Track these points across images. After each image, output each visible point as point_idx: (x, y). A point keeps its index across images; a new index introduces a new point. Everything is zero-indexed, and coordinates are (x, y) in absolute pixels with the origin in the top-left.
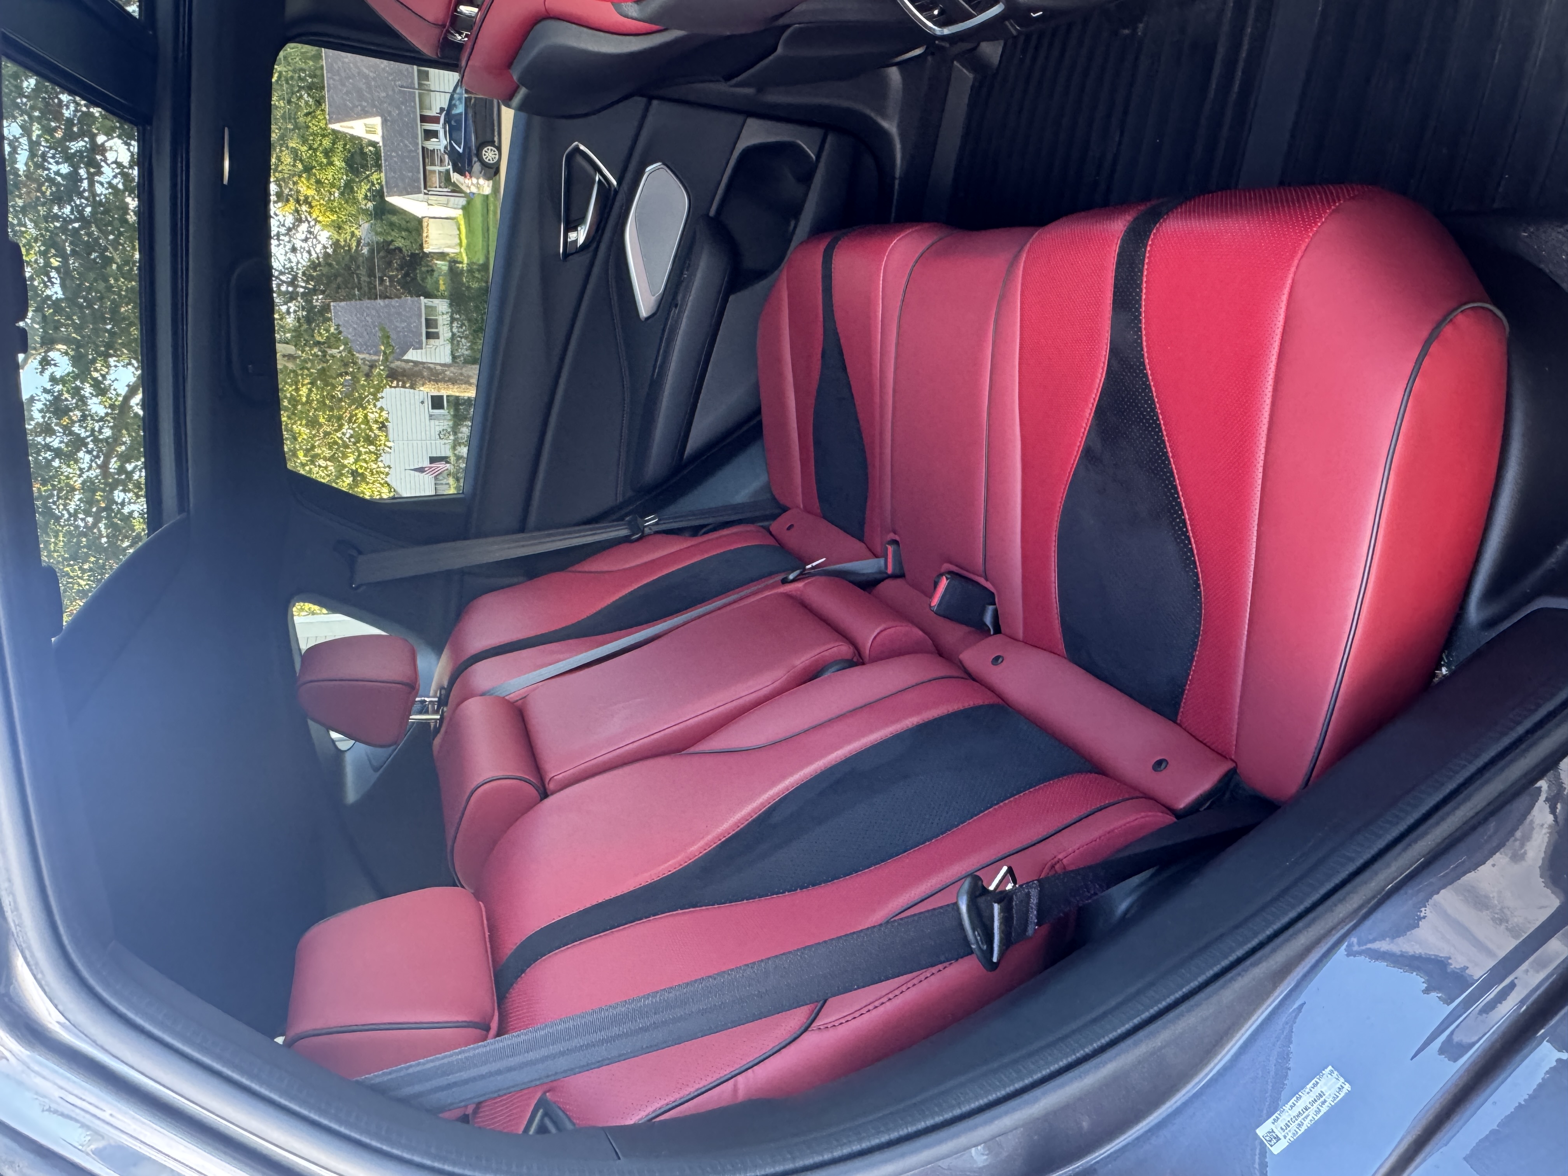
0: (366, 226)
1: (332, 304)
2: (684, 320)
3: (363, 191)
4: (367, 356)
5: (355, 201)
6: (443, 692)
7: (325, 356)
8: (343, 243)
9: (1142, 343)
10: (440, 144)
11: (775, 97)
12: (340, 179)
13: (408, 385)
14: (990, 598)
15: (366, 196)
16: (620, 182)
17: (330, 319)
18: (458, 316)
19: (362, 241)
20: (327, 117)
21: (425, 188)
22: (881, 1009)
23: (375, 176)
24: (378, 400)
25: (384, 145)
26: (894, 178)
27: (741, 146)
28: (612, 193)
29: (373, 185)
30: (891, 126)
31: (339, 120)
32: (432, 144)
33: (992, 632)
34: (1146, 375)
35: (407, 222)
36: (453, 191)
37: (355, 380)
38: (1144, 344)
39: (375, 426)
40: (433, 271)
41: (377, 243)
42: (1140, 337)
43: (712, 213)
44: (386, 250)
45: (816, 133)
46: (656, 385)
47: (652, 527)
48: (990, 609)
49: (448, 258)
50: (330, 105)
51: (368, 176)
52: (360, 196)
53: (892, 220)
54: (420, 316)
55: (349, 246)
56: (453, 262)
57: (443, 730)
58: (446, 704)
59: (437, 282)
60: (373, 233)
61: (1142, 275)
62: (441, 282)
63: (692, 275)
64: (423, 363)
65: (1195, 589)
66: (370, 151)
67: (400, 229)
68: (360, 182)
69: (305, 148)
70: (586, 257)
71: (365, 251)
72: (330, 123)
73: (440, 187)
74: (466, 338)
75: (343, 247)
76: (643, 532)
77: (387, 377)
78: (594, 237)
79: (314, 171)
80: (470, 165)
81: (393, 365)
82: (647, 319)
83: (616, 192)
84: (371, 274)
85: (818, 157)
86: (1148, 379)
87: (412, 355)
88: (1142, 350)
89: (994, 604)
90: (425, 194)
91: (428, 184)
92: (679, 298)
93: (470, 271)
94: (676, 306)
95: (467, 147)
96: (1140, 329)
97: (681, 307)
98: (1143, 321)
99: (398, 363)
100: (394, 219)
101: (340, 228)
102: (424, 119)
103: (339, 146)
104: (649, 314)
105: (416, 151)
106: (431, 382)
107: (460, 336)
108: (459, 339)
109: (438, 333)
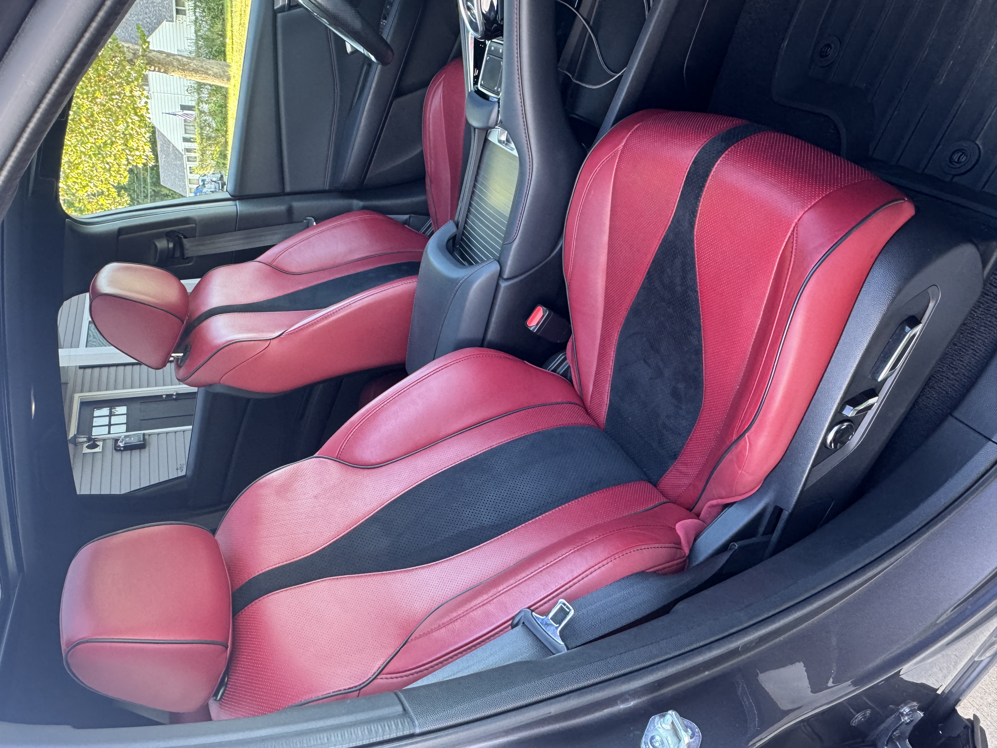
4: (131, 46)
13: (162, 71)
74: (206, 21)
77: (147, 62)
81: (150, 56)
99: (153, 54)
106: (182, 69)
107: (201, 20)
108: (201, 22)
109: (185, 10)
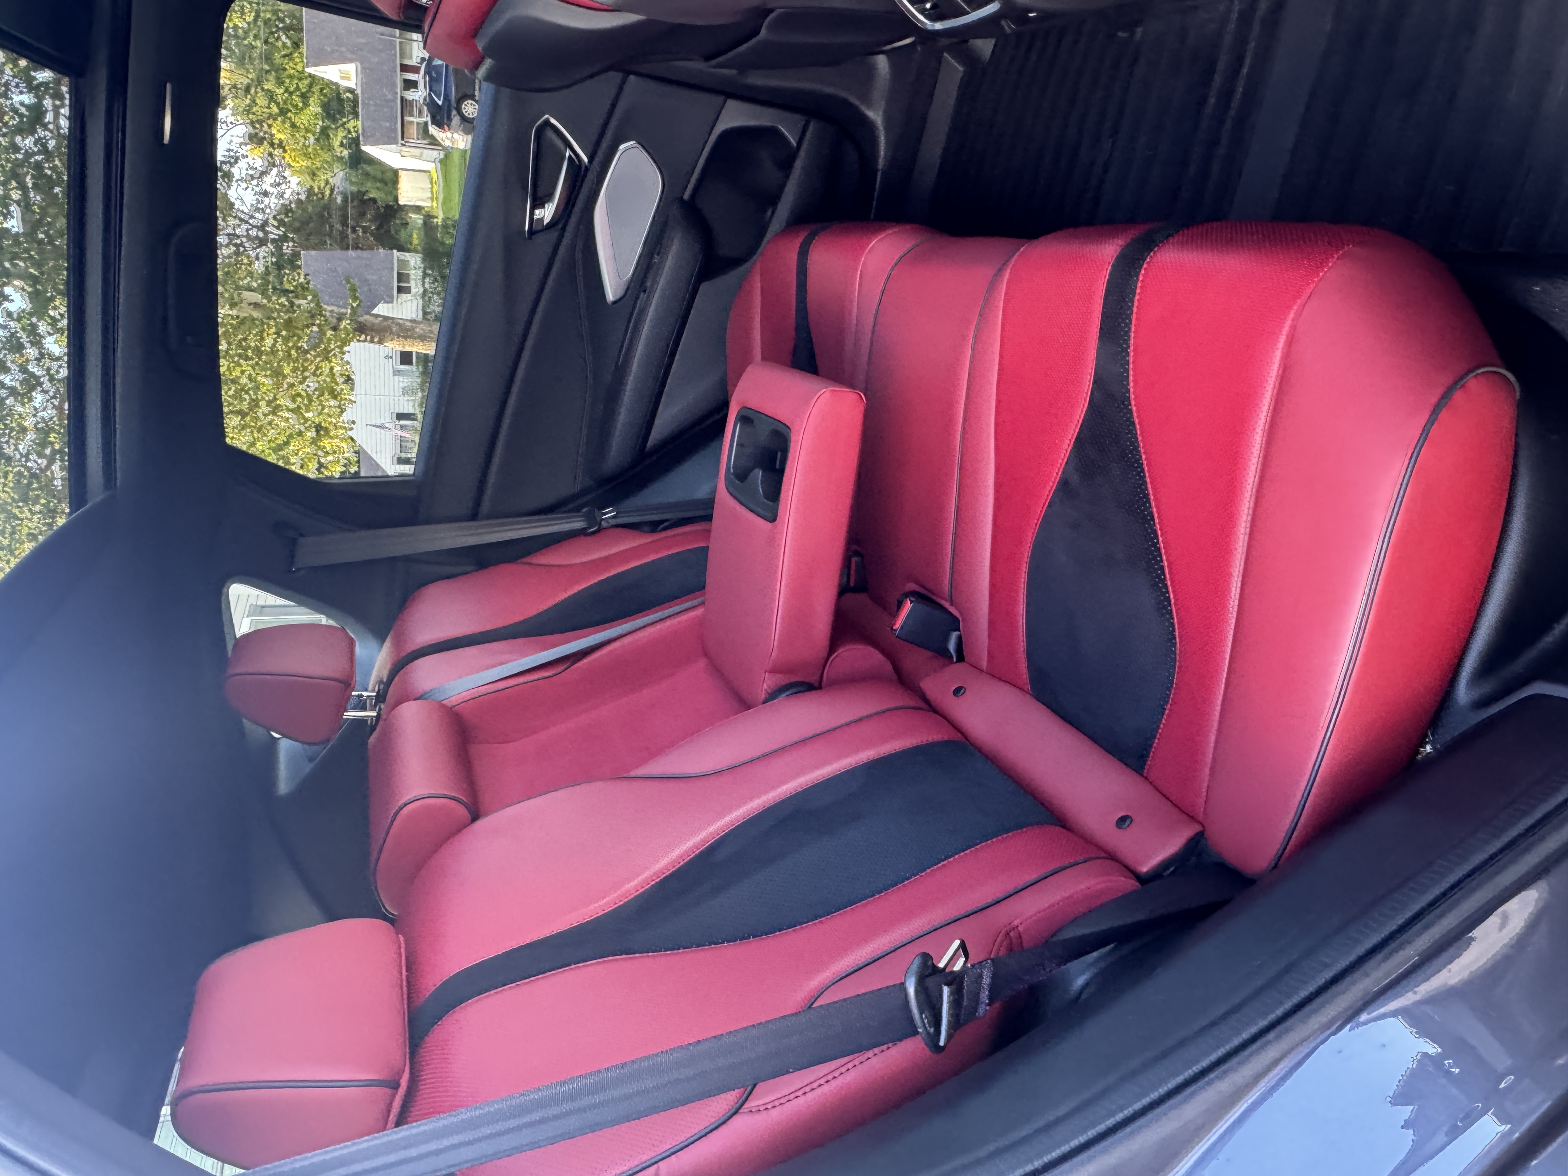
0: (341, 174)
1: (302, 252)
2: (652, 308)
3: (339, 139)
4: (335, 309)
5: (330, 148)
6: (382, 686)
7: (292, 306)
8: (316, 190)
9: (1128, 377)
10: (418, 95)
11: (757, 79)
12: (315, 125)
13: (376, 340)
14: (954, 623)
15: (342, 142)
16: (591, 159)
17: (299, 267)
18: (430, 272)
19: (336, 190)
20: (305, 60)
21: (403, 139)
22: (819, 1091)
23: (351, 125)
24: (344, 353)
25: (362, 92)
26: (876, 171)
27: (720, 127)
28: (583, 169)
29: (349, 132)
30: (876, 116)
31: (316, 65)
32: (411, 95)
33: (955, 660)
34: (1131, 411)
35: (383, 173)
36: (430, 144)
37: (322, 333)
38: (1131, 378)
39: (340, 380)
40: (407, 224)
41: (352, 193)
42: (1127, 371)
43: (686, 196)
44: (361, 201)
45: (798, 119)
46: (621, 371)
47: (610, 521)
48: (954, 635)
49: (423, 212)
50: (307, 48)
51: (344, 123)
52: (336, 143)
53: (872, 216)
54: (392, 269)
55: (323, 194)
56: (429, 217)
57: (378, 729)
58: (384, 701)
59: (411, 236)
60: (348, 182)
61: (1133, 305)
62: (415, 236)
63: (662, 261)
64: (392, 318)
65: (1170, 640)
66: (347, 97)
67: (375, 179)
68: (337, 128)
69: (282, 91)
70: (554, 235)
71: (339, 200)
72: (308, 66)
73: (418, 139)
74: (438, 294)
75: (316, 195)
76: (600, 524)
77: (355, 330)
78: (562, 216)
79: (289, 114)
80: (449, 119)
81: (361, 319)
82: (615, 303)
83: (587, 169)
84: (344, 223)
85: (800, 142)
86: (1132, 416)
87: (382, 309)
88: (1128, 384)
89: (959, 630)
90: (402, 145)
91: (405, 136)
92: (648, 284)
93: (445, 226)
94: (645, 291)
95: (447, 98)
96: (1128, 363)
97: (650, 292)
98: (1132, 354)
99: (367, 317)
100: (368, 168)
101: (314, 174)
102: (405, 68)
103: (316, 89)
104: (618, 297)
105: (394, 100)
106: (403, 337)
107: (432, 292)
108: (431, 295)
109: (410, 287)
